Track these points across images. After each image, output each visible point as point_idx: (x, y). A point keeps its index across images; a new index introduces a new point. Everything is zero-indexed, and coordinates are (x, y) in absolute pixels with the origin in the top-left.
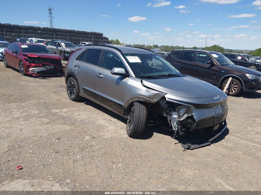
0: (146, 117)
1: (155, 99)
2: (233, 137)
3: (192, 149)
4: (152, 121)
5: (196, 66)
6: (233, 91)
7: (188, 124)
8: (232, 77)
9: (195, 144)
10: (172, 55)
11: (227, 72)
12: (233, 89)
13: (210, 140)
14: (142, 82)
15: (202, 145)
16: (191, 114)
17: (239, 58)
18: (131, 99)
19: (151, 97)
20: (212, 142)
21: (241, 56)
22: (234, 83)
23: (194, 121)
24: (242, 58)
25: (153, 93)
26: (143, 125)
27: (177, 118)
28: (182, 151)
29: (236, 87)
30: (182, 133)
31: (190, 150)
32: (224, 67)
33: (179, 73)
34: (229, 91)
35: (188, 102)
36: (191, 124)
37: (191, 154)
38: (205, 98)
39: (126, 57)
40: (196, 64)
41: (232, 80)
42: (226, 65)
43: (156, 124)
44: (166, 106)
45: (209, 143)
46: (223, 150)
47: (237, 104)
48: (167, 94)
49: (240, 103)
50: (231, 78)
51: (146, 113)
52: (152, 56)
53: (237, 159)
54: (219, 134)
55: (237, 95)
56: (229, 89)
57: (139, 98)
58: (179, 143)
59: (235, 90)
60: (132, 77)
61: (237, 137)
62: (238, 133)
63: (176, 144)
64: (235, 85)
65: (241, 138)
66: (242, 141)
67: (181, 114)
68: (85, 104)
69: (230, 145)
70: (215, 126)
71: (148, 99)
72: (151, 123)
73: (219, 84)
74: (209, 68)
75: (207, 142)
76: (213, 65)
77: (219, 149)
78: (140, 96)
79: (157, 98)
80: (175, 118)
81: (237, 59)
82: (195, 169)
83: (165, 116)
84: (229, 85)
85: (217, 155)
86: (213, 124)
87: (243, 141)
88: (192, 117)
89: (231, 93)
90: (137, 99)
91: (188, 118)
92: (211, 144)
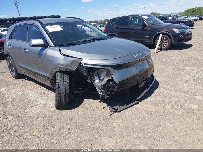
0: (68, 87)
1: (74, 67)
2: (163, 90)
3: (119, 112)
4: (80, 89)
5: (131, 29)
6: (165, 45)
7: (110, 87)
8: (163, 34)
9: (123, 105)
10: (111, 23)
11: (157, 30)
12: (165, 44)
13: (138, 98)
14: (60, 51)
15: (129, 105)
16: (111, 77)
17: (170, 18)
18: (53, 70)
19: (70, 65)
20: (140, 100)
21: (171, 17)
22: (165, 38)
23: (115, 83)
24: (172, 18)
25: (70, 61)
26: (67, 95)
27: (99, 82)
28: (109, 116)
29: (166, 42)
30: (107, 97)
31: (117, 113)
32: (155, 26)
33: (107, 36)
34: (161, 47)
35: (105, 64)
36: (113, 87)
37: (117, 118)
38: (124, 57)
39: (46, 27)
40: (131, 28)
41: (162, 37)
42: (156, 24)
43: (85, 90)
44: (86, 72)
45: (137, 101)
46: (151, 106)
47: (168, 56)
48: (83, 59)
49: (170, 56)
50: (161, 35)
51: (68, 82)
52: (76, 23)
53: (165, 115)
54: (147, 90)
55: (168, 49)
56: (161, 45)
57: (59, 68)
58: (108, 106)
59: (166, 45)
60: (51, 46)
61: (166, 89)
62: (167, 85)
63: (104, 108)
64: (166, 40)
65: (170, 90)
66: (171, 92)
67: (102, 78)
68: (25, 79)
69: (159, 99)
70: (140, 83)
71: (67, 67)
72: (80, 90)
73: (153, 41)
74: (142, 29)
75: (135, 100)
76: (145, 26)
77: (147, 105)
78: (59, 66)
79: (75, 66)
80: (98, 83)
81: (168, 19)
82: (118, 137)
83: (90, 82)
84: (160, 41)
85: (145, 113)
86: (137, 82)
87: (173, 92)
88: (112, 80)
89: (163, 48)
90: (58, 70)
91: (109, 81)
92: (139, 102)
